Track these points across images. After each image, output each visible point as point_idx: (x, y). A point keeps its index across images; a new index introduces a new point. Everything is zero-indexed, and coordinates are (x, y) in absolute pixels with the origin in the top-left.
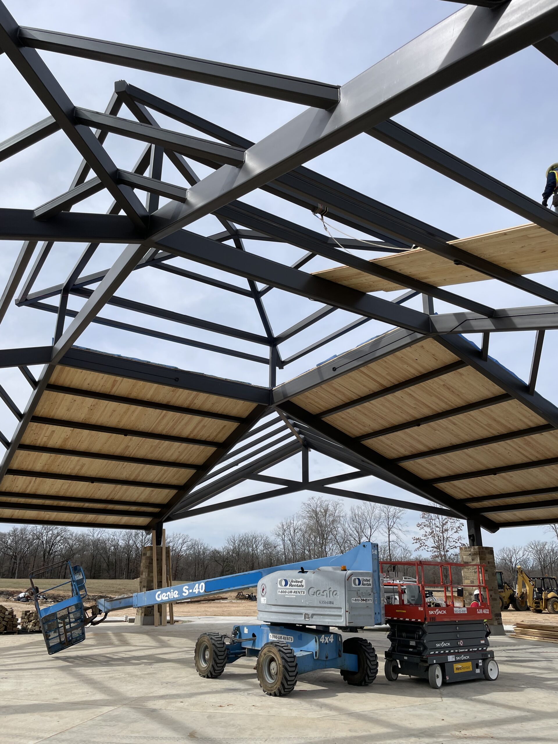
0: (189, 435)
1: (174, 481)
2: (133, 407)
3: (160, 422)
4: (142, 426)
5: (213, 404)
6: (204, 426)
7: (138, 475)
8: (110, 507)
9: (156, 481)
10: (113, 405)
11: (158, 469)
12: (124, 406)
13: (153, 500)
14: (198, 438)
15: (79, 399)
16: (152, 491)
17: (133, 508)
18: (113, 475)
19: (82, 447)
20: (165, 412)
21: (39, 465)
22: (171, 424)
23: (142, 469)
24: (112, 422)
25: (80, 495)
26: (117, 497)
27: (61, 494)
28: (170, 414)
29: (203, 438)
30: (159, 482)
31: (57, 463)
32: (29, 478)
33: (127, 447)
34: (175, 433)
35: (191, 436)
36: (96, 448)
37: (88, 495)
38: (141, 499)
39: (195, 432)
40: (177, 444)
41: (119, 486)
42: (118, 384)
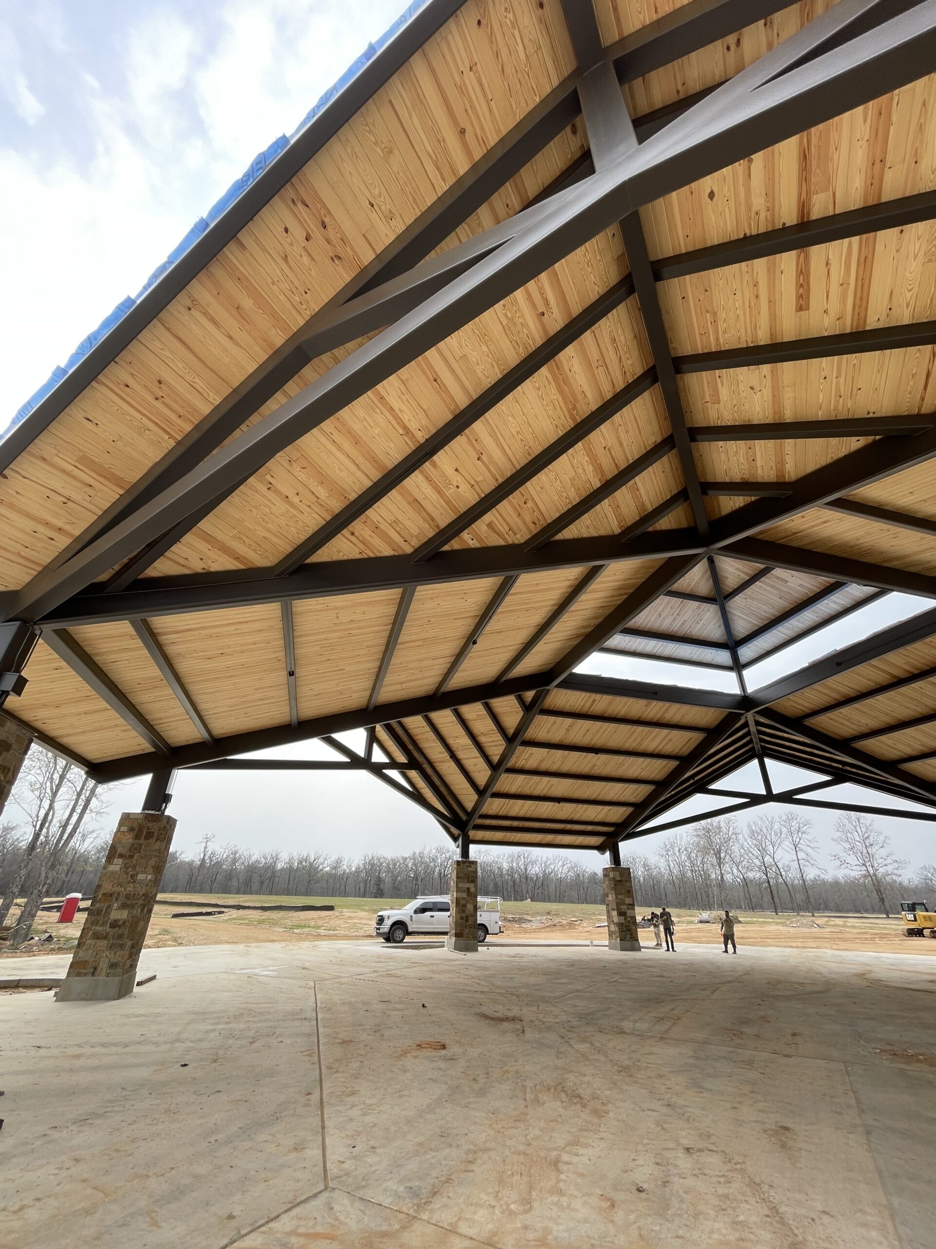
0: (654, 750)
1: (632, 799)
2: (607, 724)
3: (628, 738)
4: (613, 743)
5: (683, 716)
6: (670, 740)
7: (599, 794)
8: (569, 827)
9: (615, 799)
10: (588, 724)
11: (619, 786)
12: (598, 724)
13: (608, 820)
14: (662, 753)
15: (559, 719)
16: (610, 810)
17: (590, 828)
18: (577, 795)
19: (554, 768)
20: (635, 727)
21: (514, 787)
22: (639, 740)
23: (604, 788)
24: (585, 741)
25: (544, 816)
26: (576, 817)
27: (528, 815)
28: (640, 729)
29: (667, 753)
30: (618, 800)
31: (529, 785)
32: (504, 800)
33: (595, 765)
34: (641, 748)
35: (656, 751)
36: (566, 768)
37: (552, 816)
38: (599, 819)
39: (660, 748)
40: (641, 760)
41: (580, 806)
42: (596, 703)
